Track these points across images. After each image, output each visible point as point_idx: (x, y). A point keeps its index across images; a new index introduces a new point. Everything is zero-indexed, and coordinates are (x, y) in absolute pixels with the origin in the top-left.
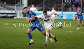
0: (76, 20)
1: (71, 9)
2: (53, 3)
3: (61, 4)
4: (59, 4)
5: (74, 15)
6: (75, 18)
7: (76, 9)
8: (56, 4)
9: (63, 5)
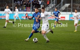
0: (26, 20)
1: (22, 9)
2: (4, 3)
3: (11, 4)
4: (10, 4)
5: (24, 14)
6: (25, 17)
7: (27, 9)
8: (7, 4)
9: (14, 5)
